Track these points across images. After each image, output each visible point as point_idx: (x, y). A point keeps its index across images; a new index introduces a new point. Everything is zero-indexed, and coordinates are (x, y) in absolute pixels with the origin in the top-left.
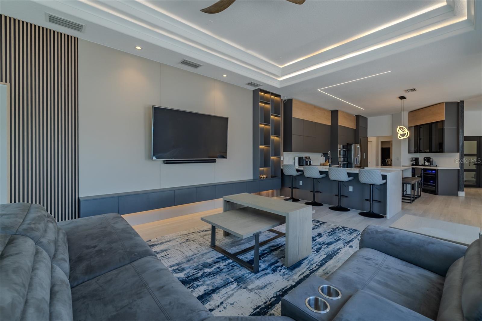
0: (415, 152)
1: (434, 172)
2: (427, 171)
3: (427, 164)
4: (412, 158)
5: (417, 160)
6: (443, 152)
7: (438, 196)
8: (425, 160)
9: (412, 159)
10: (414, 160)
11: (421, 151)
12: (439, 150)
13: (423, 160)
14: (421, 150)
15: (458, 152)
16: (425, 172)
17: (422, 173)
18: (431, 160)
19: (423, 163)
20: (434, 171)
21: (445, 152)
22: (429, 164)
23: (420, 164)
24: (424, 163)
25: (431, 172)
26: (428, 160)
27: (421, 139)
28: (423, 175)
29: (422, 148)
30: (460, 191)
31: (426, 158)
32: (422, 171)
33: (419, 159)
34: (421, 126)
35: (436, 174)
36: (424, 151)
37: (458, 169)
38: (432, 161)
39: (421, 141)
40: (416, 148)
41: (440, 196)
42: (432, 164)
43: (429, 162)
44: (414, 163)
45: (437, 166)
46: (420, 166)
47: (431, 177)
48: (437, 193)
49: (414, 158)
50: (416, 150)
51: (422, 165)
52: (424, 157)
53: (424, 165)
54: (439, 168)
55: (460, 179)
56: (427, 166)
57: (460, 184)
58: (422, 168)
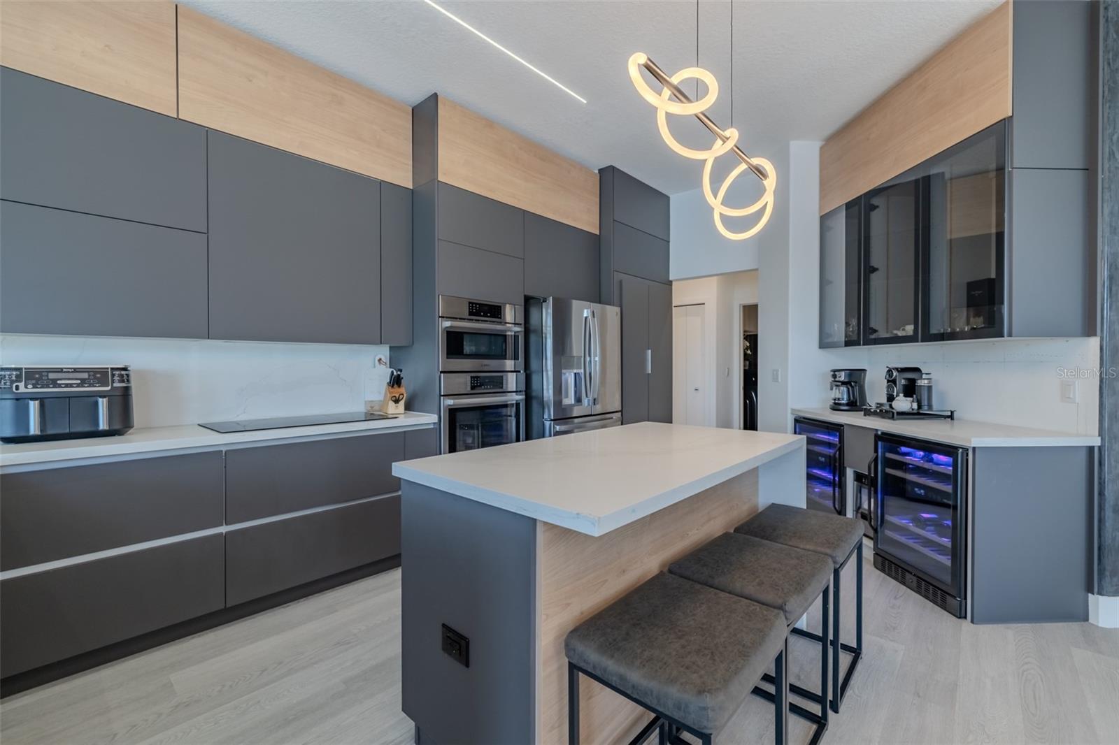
0: (849, 343)
1: (945, 465)
2: (904, 449)
3: (903, 403)
4: (835, 373)
5: (853, 379)
7: (966, 625)
8: (891, 381)
9: (834, 376)
10: (843, 383)
11: (873, 337)
12: (971, 324)
13: (885, 383)
14: (875, 331)
15: (1089, 329)
16: (889, 455)
17: (876, 460)
18: (926, 382)
19: (884, 400)
21: (1010, 335)
22: (915, 406)
23: (870, 403)
24: (891, 398)
25: (924, 458)
26: (908, 381)
27: (874, 270)
28: (883, 471)
29: (876, 322)
30: (1100, 593)
31: (903, 370)
32: (876, 450)
33: (868, 378)
34: (875, 201)
35: (958, 478)
36: (888, 336)
37: (1091, 449)
38: (930, 388)
39: (876, 280)
40: (854, 322)
41: (985, 630)
42: (926, 408)
43: (912, 397)
44: (843, 399)
45: (951, 417)
46: (867, 417)
47: (922, 491)
48: (964, 601)
49: (843, 373)
50: (851, 334)
51: (877, 407)
52: (887, 367)
53: (887, 408)
54: (976, 442)
55: (1101, 508)
56: (903, 415)
57: (1100, 549)
58: (877, 430)
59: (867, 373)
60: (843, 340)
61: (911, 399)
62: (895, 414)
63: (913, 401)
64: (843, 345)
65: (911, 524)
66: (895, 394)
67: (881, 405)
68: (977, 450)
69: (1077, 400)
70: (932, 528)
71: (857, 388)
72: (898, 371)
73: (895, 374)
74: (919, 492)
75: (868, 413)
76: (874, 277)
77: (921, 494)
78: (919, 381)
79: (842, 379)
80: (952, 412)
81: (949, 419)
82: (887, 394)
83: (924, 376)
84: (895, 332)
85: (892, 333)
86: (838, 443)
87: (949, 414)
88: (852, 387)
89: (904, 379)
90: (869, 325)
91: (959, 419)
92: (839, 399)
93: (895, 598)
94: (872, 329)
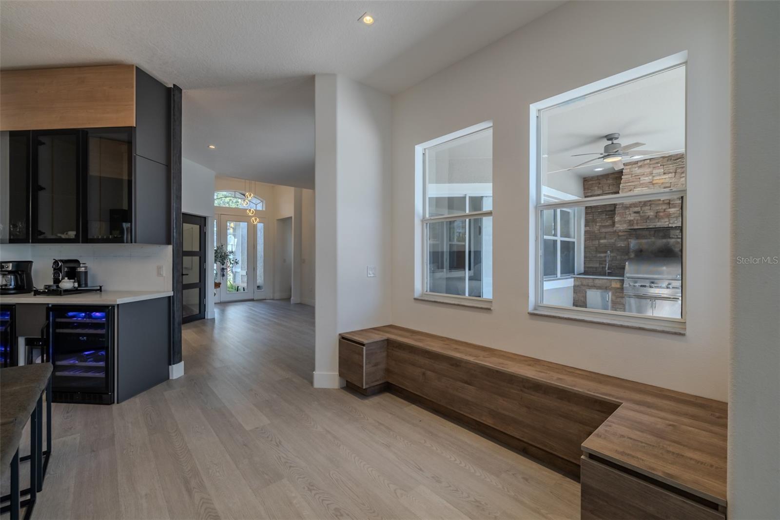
0: (13, 242)
1: (101, 318)
2: (71, 314)
3: (67, 284)
5: (22, 270)
6: (123, 242)
7: (115, 407)
8: (57, 269)
10: (10, 272)
11: (41, 237)
12: (111, 234)
13: (52, 271)
14: (42, 233)
15: (168, 242)
16: (59, 320)
17: (48, 326)
18: (83, 269)
19: (51, 283)
20: (97, 311)
21: (135, 242)
22: (76, 285)
23: (39, 285)
24: (57, 281)
25: (84, 317)
26: (71, 269)
27: (42, 189)
28: (55, 332)
29: (44, 225)
30: (175, 364)
31: (65, 262)
32: (48, 318)
34: (42, 139)
35: (108, 325)
36: (53, 237)
37: (168, 298)
38: (86, 273)
39: (44, 196)
40: (22, 224)
41: (124, 404)
42: (83, 285)
43: (74, 279)
44: (11, 285)
45: (100, 290)
46: (37, 296)
47: (85, 338)
48: (112, 396)
49: (11, 265)
50: (18, 233)
51: (46, 289)
52: (54, 259)
53: (55, 288)
54: (120, 301)
55: (174, 324)
56: (68, 292)
57: (173, 343)
58: (48, 304)
59: (33, 263)
60: (8, 238)
61: (73, 280)
62: (62, 292)
63: (75, 282)
64: (8, 241)
65: (77, 362)
66: (61, 278)
67: (49, 286)
68: (120, 306)
69: (164, 275)
70: (92, 359)
71: (25, 275)
72: (63, 263)
73: (60, 264)
74: (83, 339)
75: (37, 293)
76: (41, 194)
77: (84, 340)
78: (79, 269)
79: (10, 268)
80: (101, 287)
81: (99, 292)
82: (54, 279)
83: (81, 265)
84: (59, 235)
85: (56, 235)
86: (9, 320)
87: (99, 288)
88: (20, 275)
89: (67, 267)
90: (37, 227)
91: (104, 291)
92: (6, 285)
93: (68, 412)
94: (40, 231)
